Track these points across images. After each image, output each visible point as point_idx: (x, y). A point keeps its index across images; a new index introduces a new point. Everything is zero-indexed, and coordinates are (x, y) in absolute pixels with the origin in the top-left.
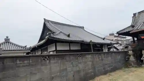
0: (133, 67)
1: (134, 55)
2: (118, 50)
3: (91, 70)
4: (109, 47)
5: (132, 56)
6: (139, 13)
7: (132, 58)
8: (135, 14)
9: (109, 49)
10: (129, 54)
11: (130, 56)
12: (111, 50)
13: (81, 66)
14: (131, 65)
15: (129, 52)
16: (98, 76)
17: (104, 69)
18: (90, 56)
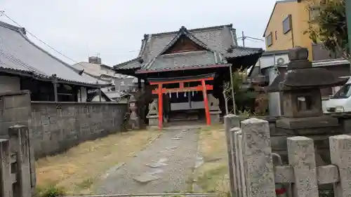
0: (134, 129)
1: (137, 111)
2: (108, 99)
3: (73, 132)
4: (89, 92)
5: (133, 113)
6: (153, 35)
7: (134, 116)
8: (146, 36)
9: (90, 97)
10: (131, 108)
11: (131, 112)
12: (93, 100)
13: (61, 124)
14: (131, 127)
15: (131, 105)
16: (84, 141)
17: (92, 131)
18: (73, 108)
